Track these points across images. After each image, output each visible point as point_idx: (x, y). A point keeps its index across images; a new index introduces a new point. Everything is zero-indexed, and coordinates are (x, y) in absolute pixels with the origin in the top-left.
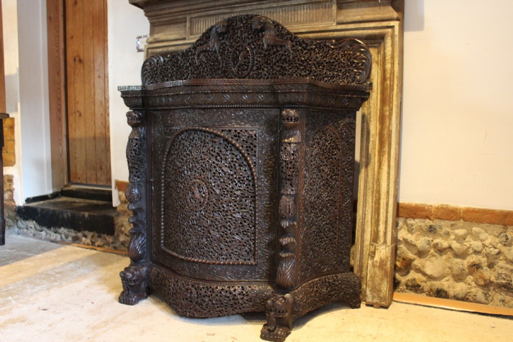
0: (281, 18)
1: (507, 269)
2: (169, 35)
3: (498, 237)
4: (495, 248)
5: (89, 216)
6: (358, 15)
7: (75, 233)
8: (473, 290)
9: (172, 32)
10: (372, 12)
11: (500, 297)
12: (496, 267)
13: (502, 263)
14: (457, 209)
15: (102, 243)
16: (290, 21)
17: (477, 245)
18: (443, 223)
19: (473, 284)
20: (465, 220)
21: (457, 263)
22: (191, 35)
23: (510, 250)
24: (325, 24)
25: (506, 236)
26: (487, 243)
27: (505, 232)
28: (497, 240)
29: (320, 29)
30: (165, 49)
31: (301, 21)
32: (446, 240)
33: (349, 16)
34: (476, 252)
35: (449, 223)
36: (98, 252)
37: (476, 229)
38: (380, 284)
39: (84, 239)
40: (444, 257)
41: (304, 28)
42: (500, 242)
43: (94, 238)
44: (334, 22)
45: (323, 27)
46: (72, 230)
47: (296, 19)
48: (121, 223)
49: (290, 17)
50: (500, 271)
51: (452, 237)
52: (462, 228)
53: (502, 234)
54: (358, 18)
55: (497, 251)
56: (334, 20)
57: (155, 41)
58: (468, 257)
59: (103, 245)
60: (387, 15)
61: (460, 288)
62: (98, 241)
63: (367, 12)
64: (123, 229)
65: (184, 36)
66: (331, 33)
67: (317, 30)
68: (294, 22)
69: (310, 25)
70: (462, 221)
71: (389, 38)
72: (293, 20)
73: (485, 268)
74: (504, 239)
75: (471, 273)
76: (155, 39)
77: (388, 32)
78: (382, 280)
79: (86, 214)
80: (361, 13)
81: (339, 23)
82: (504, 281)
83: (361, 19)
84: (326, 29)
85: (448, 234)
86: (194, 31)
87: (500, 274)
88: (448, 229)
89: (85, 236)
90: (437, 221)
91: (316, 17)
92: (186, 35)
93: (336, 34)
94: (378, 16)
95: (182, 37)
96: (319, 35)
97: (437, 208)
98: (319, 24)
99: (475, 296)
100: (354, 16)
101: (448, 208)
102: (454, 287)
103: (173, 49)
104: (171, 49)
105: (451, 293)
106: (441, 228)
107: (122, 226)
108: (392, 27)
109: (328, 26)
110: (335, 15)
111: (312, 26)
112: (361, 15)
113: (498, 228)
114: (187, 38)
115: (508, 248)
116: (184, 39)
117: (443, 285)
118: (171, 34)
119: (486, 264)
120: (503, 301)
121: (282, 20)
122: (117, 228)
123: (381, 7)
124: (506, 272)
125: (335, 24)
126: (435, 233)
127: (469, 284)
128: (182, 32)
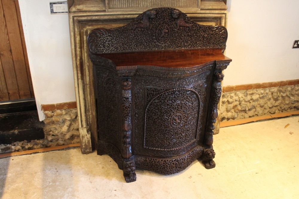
0: (170, 3)
1: (245, 104)
2: (91, 7)
3: (243, 94)
4: (242, 98)
5: (19, 132)
6: (210, 6)
7: (5, 145)
8: (233, 114)
9: (93, 6)
10: (216, 5)
11: (241, 114)
12: (241, 104)
13: (243, 103)
14: (233, 87)
15: (32, 145)
16: (175, 5)
17: (237, 98)
18: (227, 93)
19: (234, 112)
20: (235, 90)
21: (230, 106)
22: (109, 8)
23: (247, 98)
24: (195, 9)
25: (247, 93)
26: (240, 97)
27: (247, 92)
28: (243, 95)
29: (193, 12)
30: (89, 18)
31: (181, 6)
32: (227, 98)
33: (206, 6)
34: (236, 101)
35: (229, 92)
36: (43, 153)
37: (238, 93)
38: (217, 126)
39: (13, 147)
40: (225, 105)
41: (184, 11)
42: (244, 96)
43: (24, 144)
44: (199, 8)
45: (194, 11)
46: (2, 145)
47: (179, 4)
48: (50, 130)
49: (175, 3)
50: (243, 106)
51: (229, 97)
52: (233, 93)
53: (246, 93)
54: (210, 7)
55: (243, 99)
56: (199, 7)
57: (78, 11)
58: (233, 103)
59: (33, 146)
60: (223, 7)
61: (229, 115)
62: (28, 145)
63: (214, 4)
64: (51, 133)
65: (104, 9)
66: (198, 15)
67: (191, 12)
68: (178, 6)
69: (187, 9)
70: (234, 91)
71: (224, 19)
72: (177, 5)
73: (238, 105)
74: (246, 94)
75: (233, 109)
76: (78, 9)
77: (224, 16)
78: (218, 124)
79: (16, 132)
80: (211, 5)
81: (201, 9)
82: (244, 109)
83: (212, 8)
84: (196, 12)
85: (228, 96)
86: (111, 6)
87: (243, 107)
88: (229, 95)
89: (14, 145)
90: (225, 93)
91: (190, 5)
92: (106, 8)
93: (200, 15)
94: (219, 7)
95: (102, 10)
96: (192, 15)
97: (227, 88)
98: (192, 9)
99: (234, 116)
100: (209, 6)
101: (230, 87)
102: (227, 115)
103: (96, 18)
104: (94, 18)
105: (226, 117)
106: (226, 94)
107: (51, 131)
108: (225, 14)
109: (197, 11)
110: (200, 4)
111: (188, 10)
112: (211, 6)
113: (245, 91)
114: (107, 11)
115: (246, 97)
116: (104, 11)
117: (223, 115)
118: (92, 7)
119: (238, 104)
120: (242, 115)
121: (171, 4)
122: (45, 133)
123: (220, 2)
124: (245, 106)
125: (199, 10)
126: (224, 97)
127: (232, 112)
128: (101, 5)
